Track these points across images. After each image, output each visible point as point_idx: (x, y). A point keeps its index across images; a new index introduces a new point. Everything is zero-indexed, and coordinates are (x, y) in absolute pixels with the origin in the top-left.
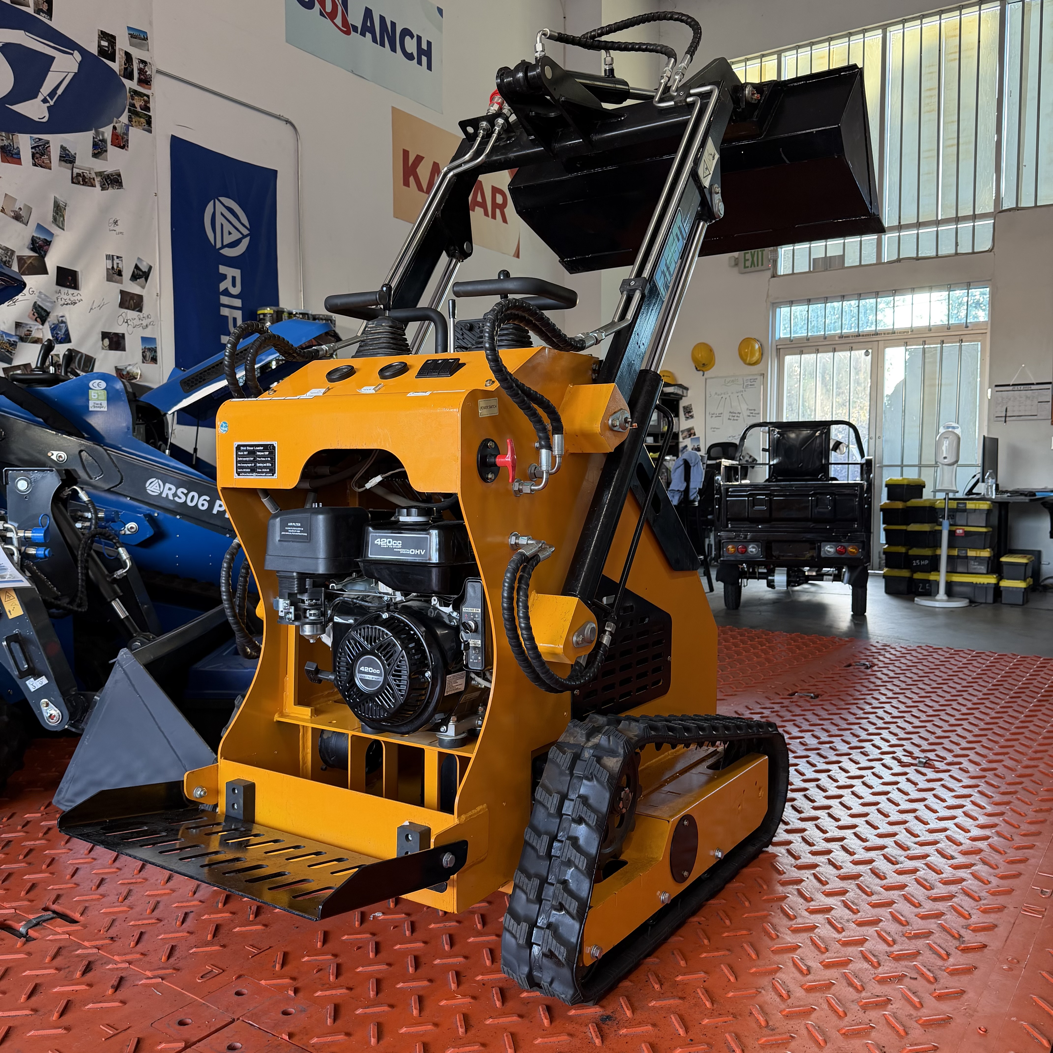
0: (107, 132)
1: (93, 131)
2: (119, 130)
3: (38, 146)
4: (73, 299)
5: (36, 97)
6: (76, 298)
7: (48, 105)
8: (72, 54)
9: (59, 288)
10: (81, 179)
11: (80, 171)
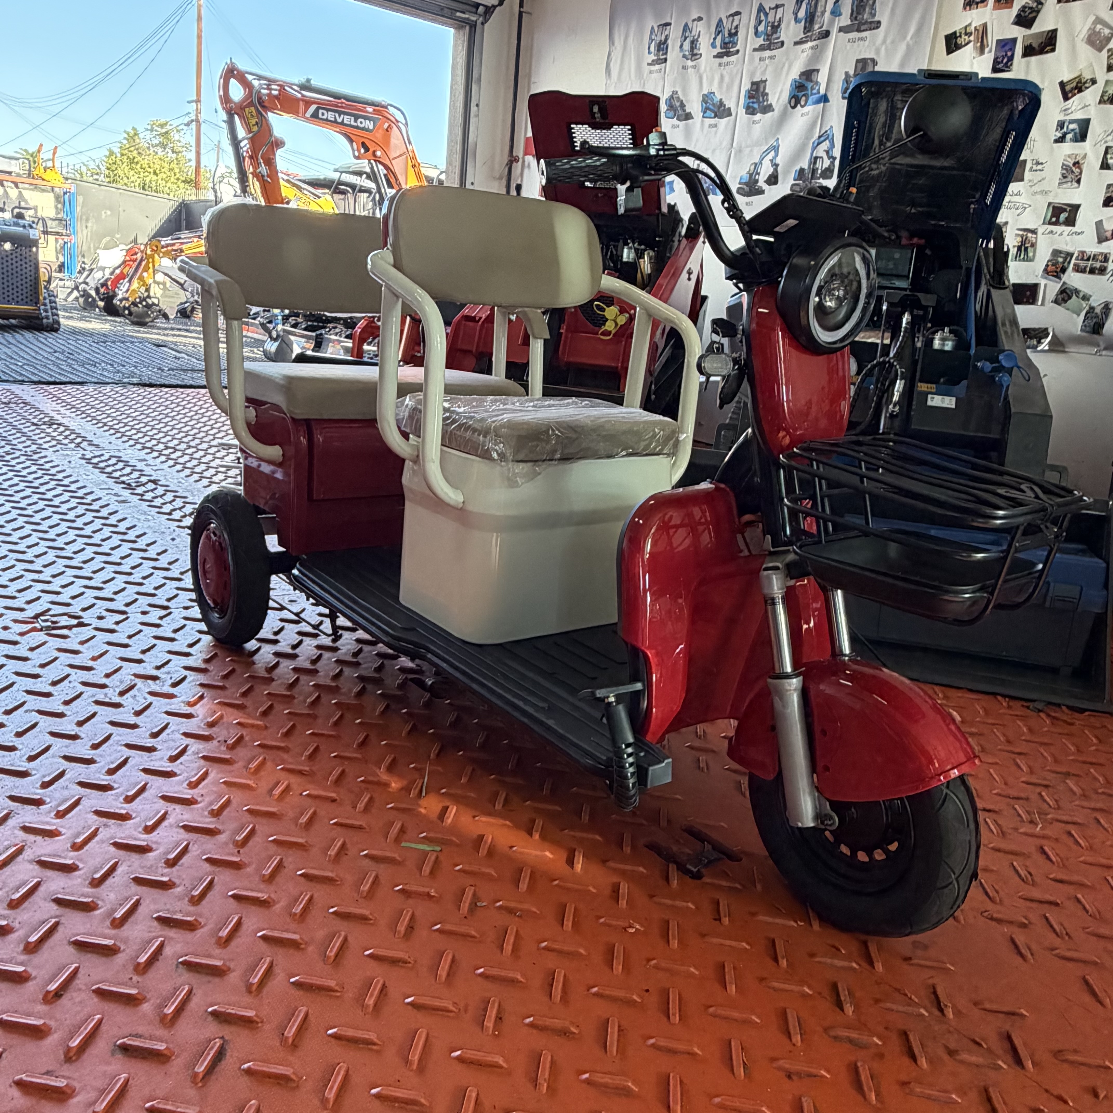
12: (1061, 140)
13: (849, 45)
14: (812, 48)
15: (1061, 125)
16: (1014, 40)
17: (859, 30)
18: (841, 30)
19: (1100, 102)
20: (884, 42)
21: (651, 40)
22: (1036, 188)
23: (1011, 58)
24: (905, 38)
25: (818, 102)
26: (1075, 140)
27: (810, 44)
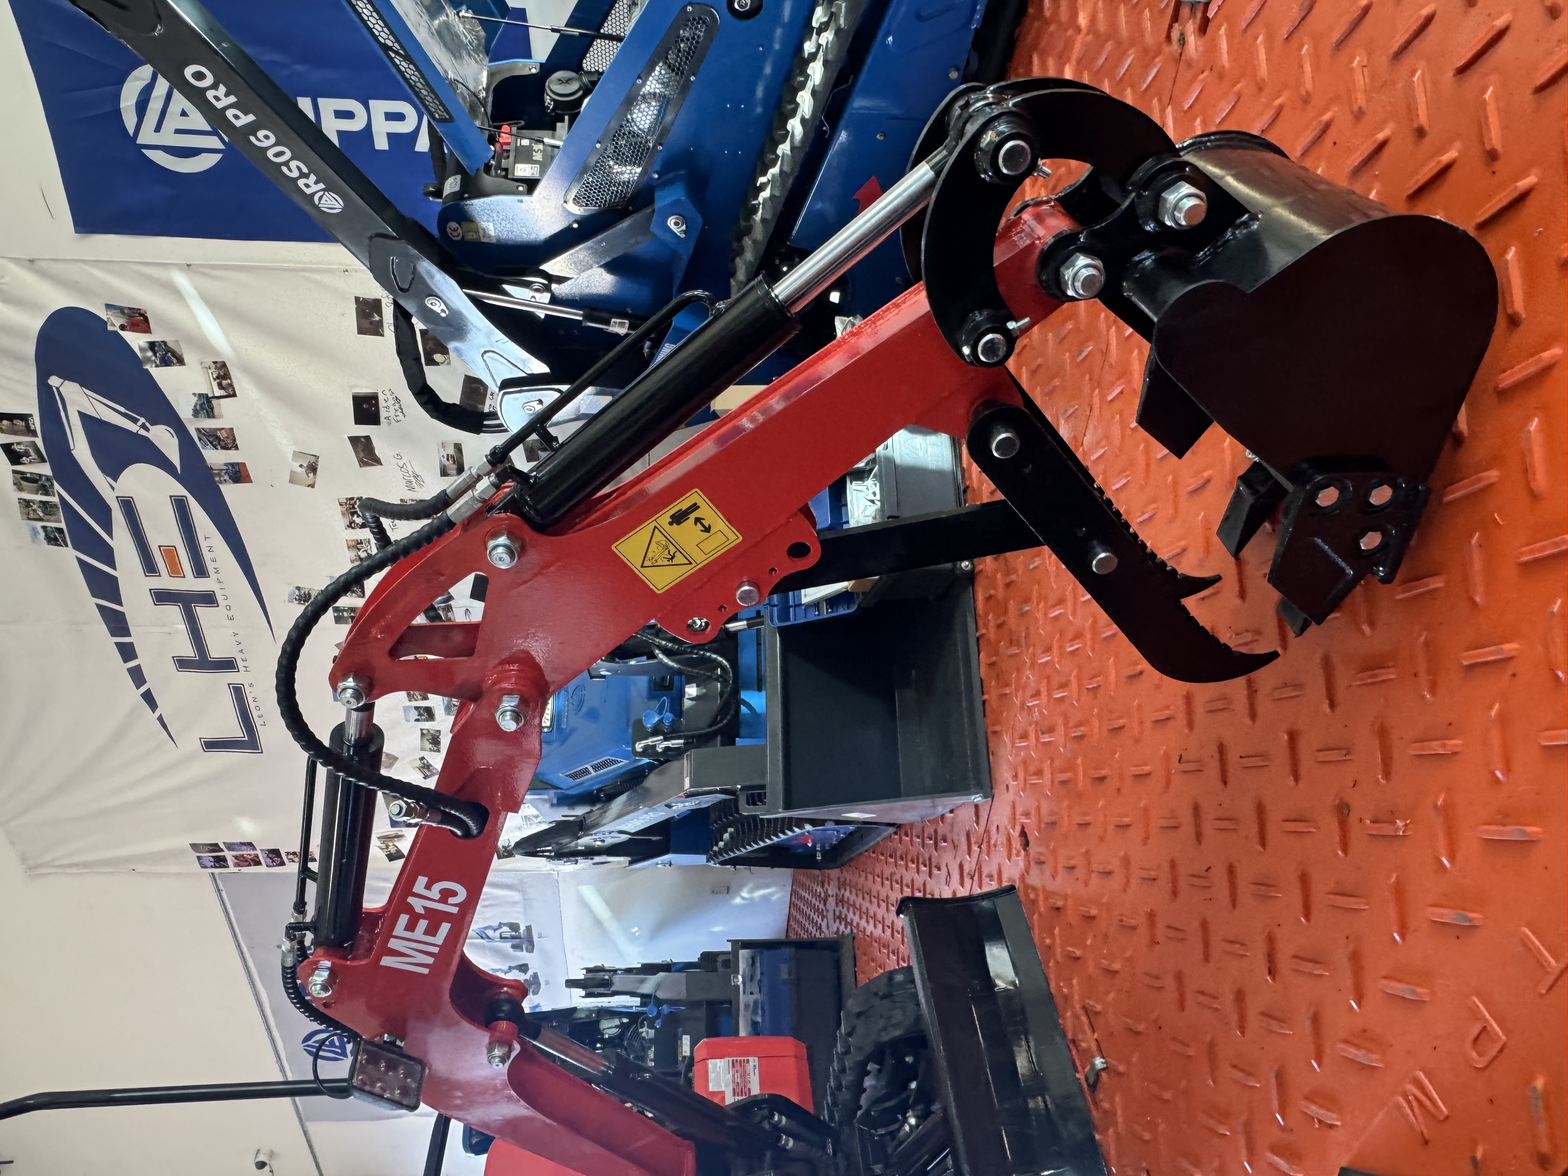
0: (136, 341)
1: (147, 367)
2: (123, 321)
3: (211, 443)
4: (391, 402)
5: (146, 439)
6: (390, 398)
7: (147, 424)
8: (58, 389)
9: (382, 419)
10: (224, 382)
11: (215, 384)
19: (438, 751)
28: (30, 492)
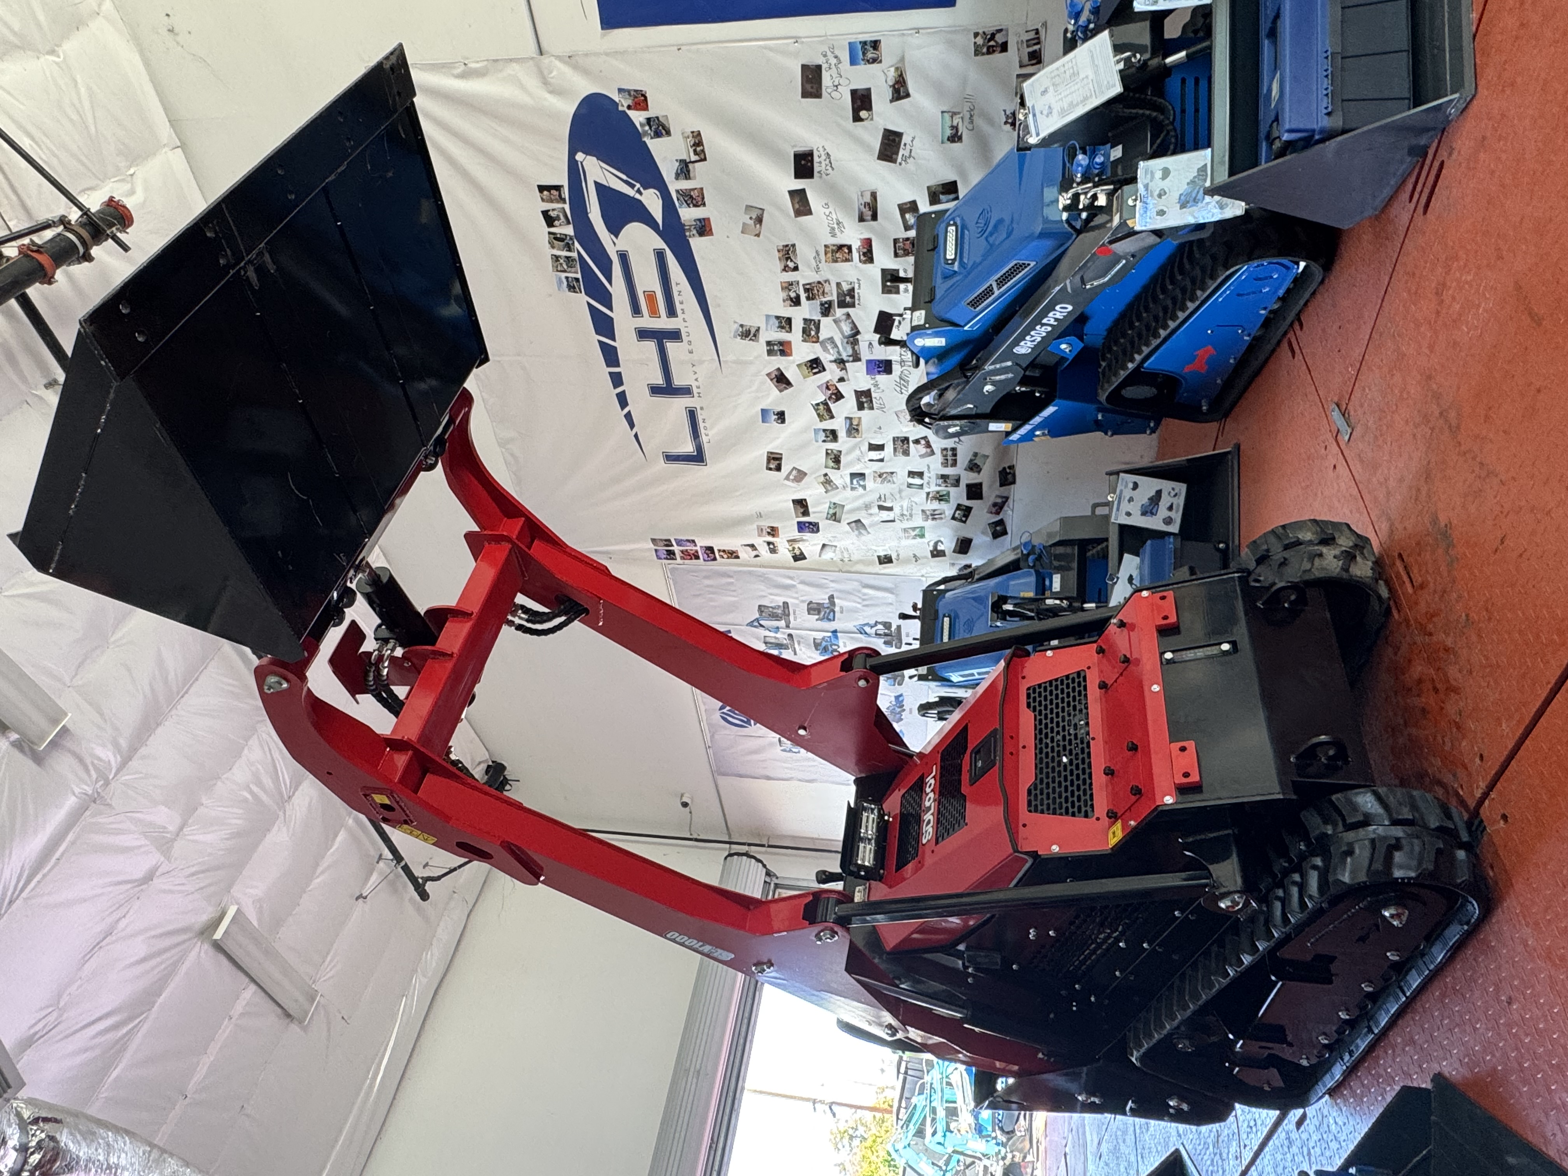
0: (638, 117)
1: (644, 138)
2: (630, 102)
3: (686, 202)
4: (823, 157)
5: (640, 201)
6: (823, 153)
7: (642, 189)
8: (582, 163)
9: (816, 174)
10: (698, 149)
11: (691, 151)
12: (864, 487)
13: (799, 620)
14: (799, 643)
15: (853, 489)
16: (799, 523)
17: (789, 615)
18: (788, 626)
19: (839, 469)
20: (797, 598)
21: (790, 751)
22: (897, 496)
23: (810, 523)
24: (794, 586)
25: (836, 637)
26: (864, 479)
27: (796, 646)
28: (559, 249)
